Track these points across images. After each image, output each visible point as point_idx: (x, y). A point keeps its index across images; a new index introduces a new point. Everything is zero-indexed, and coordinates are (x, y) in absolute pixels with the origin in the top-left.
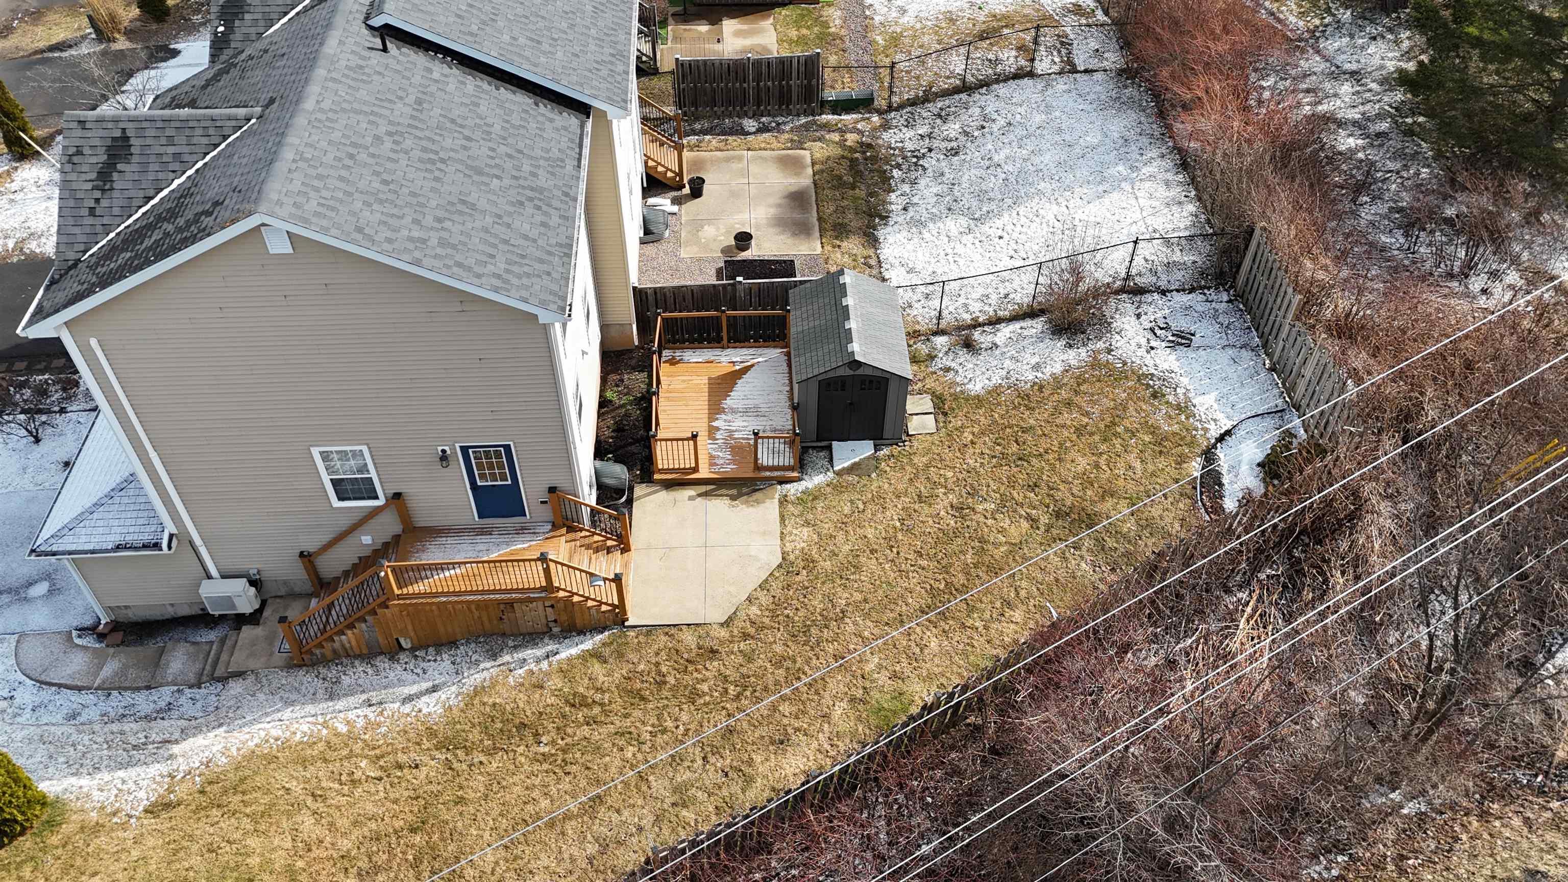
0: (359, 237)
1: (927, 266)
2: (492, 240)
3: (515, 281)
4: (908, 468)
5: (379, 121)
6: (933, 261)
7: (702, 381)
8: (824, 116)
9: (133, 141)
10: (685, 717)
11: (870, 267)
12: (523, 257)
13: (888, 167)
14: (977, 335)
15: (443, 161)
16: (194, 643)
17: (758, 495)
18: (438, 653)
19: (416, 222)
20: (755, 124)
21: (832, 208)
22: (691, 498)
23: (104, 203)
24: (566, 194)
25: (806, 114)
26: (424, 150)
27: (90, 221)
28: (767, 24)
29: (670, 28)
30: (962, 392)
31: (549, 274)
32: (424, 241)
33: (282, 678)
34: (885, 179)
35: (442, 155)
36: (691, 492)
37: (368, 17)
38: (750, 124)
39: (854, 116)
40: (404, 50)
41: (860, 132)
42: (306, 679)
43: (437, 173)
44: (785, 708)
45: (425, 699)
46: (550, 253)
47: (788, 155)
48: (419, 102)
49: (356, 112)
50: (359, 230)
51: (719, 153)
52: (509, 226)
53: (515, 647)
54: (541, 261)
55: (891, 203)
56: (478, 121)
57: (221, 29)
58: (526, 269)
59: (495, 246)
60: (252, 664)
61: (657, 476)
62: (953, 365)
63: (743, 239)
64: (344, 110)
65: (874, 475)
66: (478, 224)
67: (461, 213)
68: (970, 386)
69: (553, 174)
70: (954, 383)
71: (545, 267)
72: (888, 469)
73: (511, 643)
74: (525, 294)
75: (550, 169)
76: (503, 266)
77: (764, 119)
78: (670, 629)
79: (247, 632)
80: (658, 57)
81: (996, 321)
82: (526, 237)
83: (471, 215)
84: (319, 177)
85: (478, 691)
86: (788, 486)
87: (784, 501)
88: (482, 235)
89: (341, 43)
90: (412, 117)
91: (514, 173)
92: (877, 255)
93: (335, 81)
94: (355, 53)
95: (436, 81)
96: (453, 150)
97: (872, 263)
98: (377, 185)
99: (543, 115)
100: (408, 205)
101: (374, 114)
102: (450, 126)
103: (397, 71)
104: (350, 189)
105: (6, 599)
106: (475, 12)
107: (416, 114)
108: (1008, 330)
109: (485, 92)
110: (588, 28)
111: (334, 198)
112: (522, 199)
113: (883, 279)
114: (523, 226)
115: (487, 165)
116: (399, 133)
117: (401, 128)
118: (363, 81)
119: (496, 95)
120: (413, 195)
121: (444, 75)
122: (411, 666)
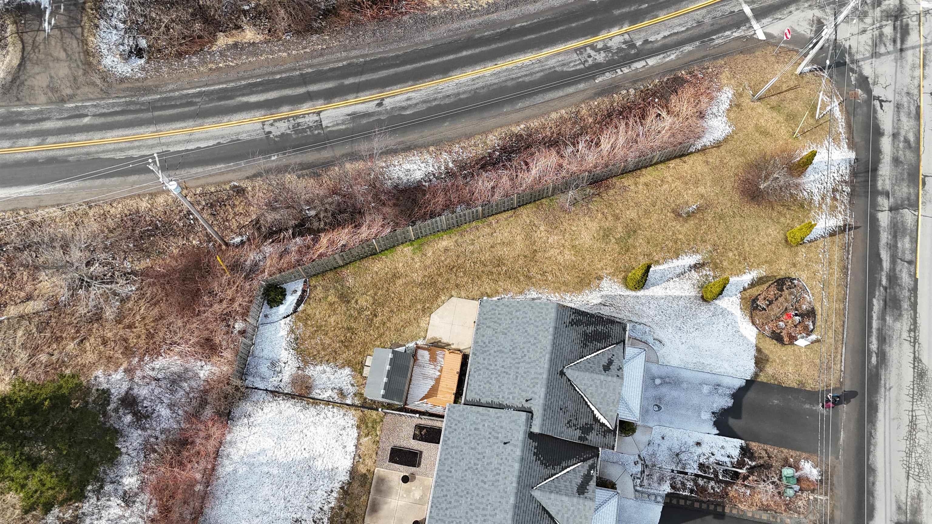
1: (338, 447)
2: (499, 321)
5: (528, 361)
11: (359, 455)
15: (510, 351)
17: (432, 341)
30: (352, 371)
34: (332, 518)
35: (510, 353)
36: (453, 346)
37: (532, 417)
40: (521, 404)
43: (512, 344)
52: (494, 330)
55: (336, 498)
57: (592, 472)
61: (461, 355)
62: (350, 386)
64: (538, 360)
66: (502, 327)
67: (506, 329)
69: (479, 363)
70: (354, 377)
71: (485, 317)
76: (497, 312)
78: (468, 298)
81: (328, 402)
82: (489, 327)
83: (504, 329)
84: (543, 324)
86: (422, 343)
87: (425, 338)
88: (501, 322)
89: (540, 397)
90: (518, 368)
91: (490, 357)
92: (353, 464)
93: (540, 374)
94: (536, 393)
95: (511, 393)
96: (507, 358)
97: (357, 458)
98: (528, 329)
99: (478, 394)
100: (520, 325)
101: (529, 363)
102: (507, 370)
103: (523, 391)
104: (535, 324)
105: (667, 380)
106: (496, 435)
107: (518, 371)
108: (325, 396)
109: (496, 396)
110: (456, 453)
111: (539, 317)
112: (489, 345)
113: (356, 446)
114: (489, 332)
115: (497, 356)
116: (522, 357)
117: (522, 360)
118: (532, 379)
119: (493, 397)
120: (519, 330)
121: (509, 398)
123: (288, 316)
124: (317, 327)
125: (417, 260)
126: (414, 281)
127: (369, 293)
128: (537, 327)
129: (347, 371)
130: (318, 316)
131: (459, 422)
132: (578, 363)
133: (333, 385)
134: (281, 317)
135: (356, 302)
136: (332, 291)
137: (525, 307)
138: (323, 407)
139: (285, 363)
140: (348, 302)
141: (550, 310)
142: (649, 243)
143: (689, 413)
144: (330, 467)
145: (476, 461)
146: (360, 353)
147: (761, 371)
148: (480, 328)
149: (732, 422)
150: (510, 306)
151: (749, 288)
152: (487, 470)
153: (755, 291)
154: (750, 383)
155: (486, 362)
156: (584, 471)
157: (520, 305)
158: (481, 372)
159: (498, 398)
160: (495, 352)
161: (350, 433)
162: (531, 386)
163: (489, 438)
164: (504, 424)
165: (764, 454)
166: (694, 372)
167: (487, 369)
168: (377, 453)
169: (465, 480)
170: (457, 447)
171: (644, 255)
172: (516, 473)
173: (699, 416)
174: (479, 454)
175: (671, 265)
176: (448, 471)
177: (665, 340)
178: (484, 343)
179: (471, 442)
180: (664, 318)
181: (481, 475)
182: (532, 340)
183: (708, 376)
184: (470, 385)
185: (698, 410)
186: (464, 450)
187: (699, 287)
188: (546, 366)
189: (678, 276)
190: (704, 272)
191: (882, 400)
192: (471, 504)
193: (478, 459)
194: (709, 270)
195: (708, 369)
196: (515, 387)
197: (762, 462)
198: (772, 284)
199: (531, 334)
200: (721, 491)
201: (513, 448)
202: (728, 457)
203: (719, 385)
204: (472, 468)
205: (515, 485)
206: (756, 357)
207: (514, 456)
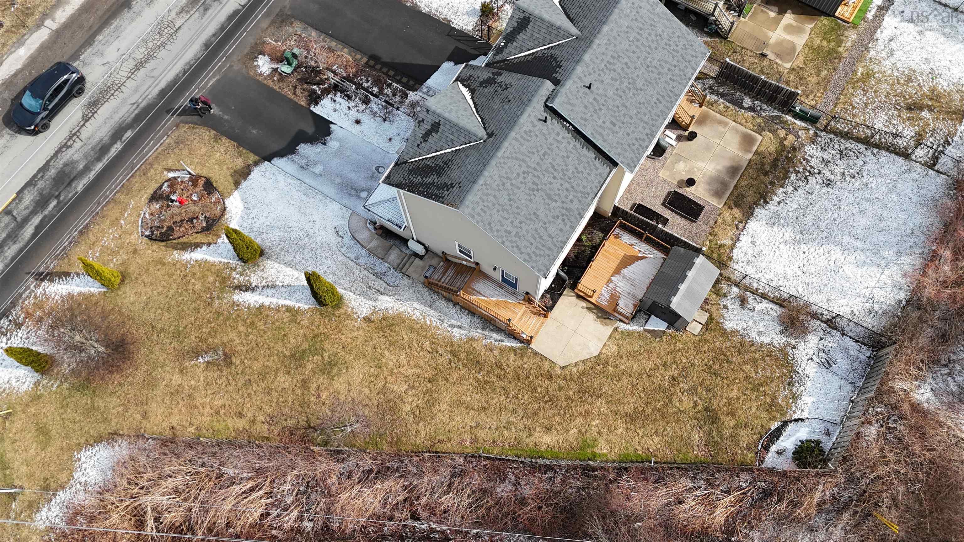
0: (488, 227)
1: (761, 245)
2: (536, 236)
3: (534, 258)
4: (672, 345)
5: (524, 165)
6: (766, 244)
7: (621, 253)
8: (787, 116)
9: (441, 127)
10: (526, 397)
11: (737, 228)
12: (543, 246)
13: (792, 170)
14: (750, 298)
15: (538, 190)
16: (401, 251)
17: (608, 321)
18: (468, 314)
19: (512, 222)
20: (750, 103)
21: (746, 183)
22: (583, 307)
23: (423, 144)
24: (580, 214)
25: (779, 110)
26: (534, 183)
27: (416, 148)
29: (755, 5)
30: (722, 323)
31: (549, 256)
32: (510, 232)
33: (420, 288)
34: (786, 177)
35: (539, 187)
36: (584, 304)
37: (547, 100)
38: (747, 102)
39: (803, 124)
40: (554, 120)
41: (798, 137)
42: (426, 293)
43: (532, 197)
44: (557, 418)
45: (456, 329)
46: (555, 245)
47: (750, 135)
48: (544, 154)
49: (517, 159)
50: (490, 224)
51: (718, 115)
52: (546, 229)
53: (492, 330)
54: (550, 249)
55: (776, 194)
56: (564, 167)
57: (502, 44)
58: (542, 253)
59: (535, 239)
60: (414, 275)
61: (576, 291)
62: (730, 307)
63: (691, 182)
64: (512, 157)
65: (657, 340)
66: (536, 226)
67: (531, 219)
68: (727, 323)
69: (580, 201)
70: (722, 316)
71: (550, 253)
72: (665, 340)
73: (491, 327)
74: (534, 265)
75: (580, 199)
76: (533, 249)
77: (756, 102)
78: (543, 358)
79: (417, 261)
80: (733, 30)
81: (764, 296)
82: (550, 236)
83: (535, 221)
84: (487, 195)
85: (472, 339)
86: (622, 324)
87: (616, 329)
88: (534, 232)
89: (529, 115)
90: (538, 164)
91: (564, 200)
92: (746, 223)
93: (516, 140)
94: (532, 122)
95: (558, 141)
96: (545, 185)
97: (741, 226)
98: (506, 201)
99: (595, 165)
100: (513, 213)
101: (523, 161)
102: (551, 169)
103: (544, 135)
104: (495, 202)
105: (353, 192)
106: (595, 103)
107: (540, 161)
108: (765, 305)
109: (576, 149)
110: (645, 115)
111: (488, 207)
112: (560, 215)
113: (738, 239)
114: (552, 229)
115: (555, 194)
116: (528, 173)
117: (530, 170)
118: (528, 141)
119: (580, 151)
120: (518, 208)
121: (563, 138)
122: (458, 312)
123: (796, 420)
124: (758, 391)
125: (594, 430)
126: (607, 403)
127: (674, 409)
128: (495, 196)
129: (729, 326)
130: (754, 405)
131: (629, 145)
132: (466, 144)
133: (751, 314)
134: (807, 423)
135: (696, 405)
136: (727, 432)
137: (498, 231)
138: (770, 294)
139: (812, 359)
140: (706, 409)
141: (471, 206)
142: (284, 335)
143: (349, 153)
144: (775, 227)
145: (627, 91)
146: (706, 341)
147: (249, 165)
148: (561, 242)
149: (310, 129)
150: (514, 245)
151: (204, 244)
152: (619, 74)
153: (200, 238)
154: (269, 158)
155: (571, 197)
156: (511, 47)
157: (502, 237)
158: (581, 188)
159: (575, 146)
160: (556, 201)
161: (742, 255)
162: (532, 134)
163: (603, 105)
164: (581, 109)
165: (298, 91)
166: (321, 189)
167: (573, 187)
168: (716, 222)
169: (646, 80)
170: (642, 120)
171: (299, 324)
172: (590, 51)
173: (341, 146)
174: (621, 97)
175: (274, 301)
176: (660, 103)
177: (331, 231)
178: (563, 220)
179: (624, 115)
180: (319, 251)
181: (627, 74)
182: (508, 185)
183: (307, 180)
184: (599, 182)
185: (339, 153)
186: (635, 112)
187: (258, 266)
188: (506, 144)
189: (274, 286)
190: (241, 279)
191: (150, 97)
192: (649, 54)
193: (624, 92)
194: (234, 278)
195: (304, 187)
196: (551, 145)
197: (305, 86)
198: (175, 239)
199: (505, 193)
200: (360, 76)
201: (583, 78)
202: (335, 101)
203: (302, 167)
204: (634, 88)
205: (597, 41)
206: (245, 179)
207: (586, 69)
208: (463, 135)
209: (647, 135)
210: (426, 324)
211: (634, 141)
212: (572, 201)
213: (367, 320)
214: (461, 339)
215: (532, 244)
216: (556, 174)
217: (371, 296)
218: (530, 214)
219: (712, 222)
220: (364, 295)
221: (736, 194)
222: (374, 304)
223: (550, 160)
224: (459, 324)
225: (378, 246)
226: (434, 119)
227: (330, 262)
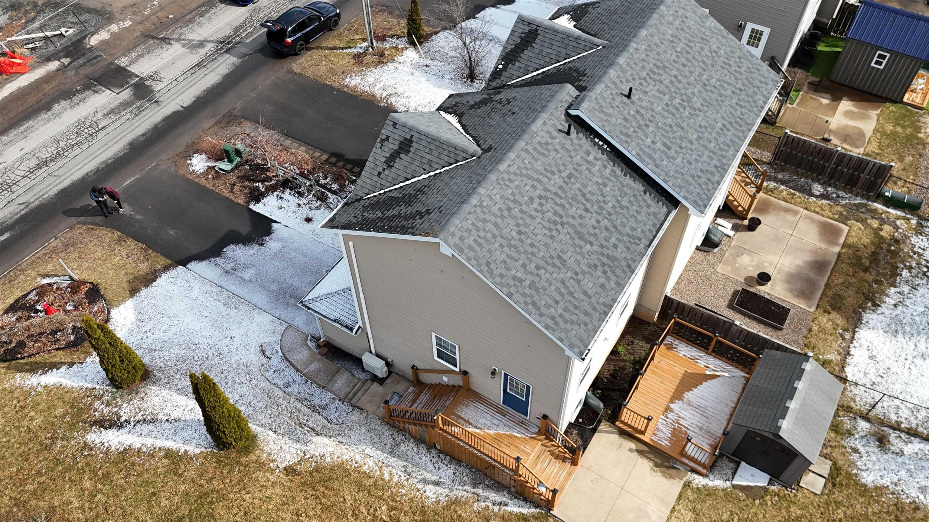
0: (485, 268)
1: (886, 360)
2: (563, 290)
3: (562, 325)
4: (783, 511)
5: (539, 186)
6: (893, 358)
7: (680, 370)
8: (875, 204)
9: (414, 144)
11: (844, 339)
12: (576, 307)
13: (902, 266)
14: (893, 436)
15: (562, 224)
16: (353, 375)
17: (673, 471)
18: (450, 462)
19: (524, 266)
20: (822, 190)
21: (841, 280)
23: (387, 172)
24: (629, 266)
25: (863, 197)
26: (555, 213)
27: (376, 178)
28: (874, 113)
29: (801, 93)
30: (856, 475)
31: (586, 324)
32: (521, 281)
33: (377, 425)
34: (895, 273)
35: (564, 220)
36: (632, 445)
37: (569, 107)
38: (817, 189)
39: (899, 213)
40: (581, 135)
41: (897, 228)
42: (386, 433)
43: (554, 233)
45: (431, 486)
46: (595, 309)
47: (832, 224)
48: (569, 177)
49: (529, 177)
50: (488, 264)
51: (783, 203)
52: (579, 282)
53: (488, 486)
54: (586, 314)
55: (887, 295)
56: (600, 198)
57: (501, 66)
58: (574, 318)
59: (562, 295)
60: (369, 408)
61: (618, 423)
62: (862, 449)
63: (764, 278)
64: (521, 174)
65: (757, 502)
66: (561, 276)
67: (554, 265)
68: (864, 474)
69: (628, 248)
70: (853, 464)
71: (587, 319)
72: (769, 503)
73: (487, 482)
74: (563, 335)
75: (628, 244)
76: (560, 311)
77: (829, 189)
79: (375, 386)
80: (781, 114)
81: (912, 433)
82: (585, 293)
83: (559, 268)
84: (484, 221)
85: (457, 502)
86: (696, 476)
87: (687, 485)
88: (559, 285)
89: (545, 123)
90: (561, 187)
91: (603, 242)
92: (854, 332)
93: (527, 151)
94: (548, 132)
95: (588, 162)
96: (573, 217)
97: (848, 336)
98: (514, 233)
99: (645, 201)
100: (525, 252)
101: (538, 180)
102: (580, 198)
103: (568, 151)
104: (497, 233)
105: (292, 301)
106: (638, 117)
107: (563, 184)
109: (616, 176)
110: (710, 142)
111: (485, 238)
112: (598, 264)
113: (848, 354)
114: (588, 284)
115: (589, 233)
116: (546, 198)
117: (548, 194)
118: (544, 155)
119: (622, 180)
120: (532, 245)
121: (596, 159)
122: (434, 460)
128: (496, 225)
129: (868, 479)
131: (693, 177)
132: (451, 164)
133: (900, 460)
137: (501, 276)
141: (458, 233)
143: (293, 254)
145: (681, 110)
147: (156, 271)
148: (604, 304)
149: (244, 228)
150: (529, 300)
151: (64, 363)
152: (667, 87)
153: (60, 356)
154: (184, 263)
155: (613, 240)
156: (512, 69)
157: (508, 286)
158: (627, 229)
159: (613, 171)
160: (591, 244)
161: (861, 375)
162: (550, 147)
163: (650, 121)
164: (619, 121)
165: (237, 188)
166: (248, 298)
167: (615, 227)
169: (704, 100)
170: (706, 148)
172: (625, 54)
173: (283, 247)
174: (673, 115)
175: (149, 442)
178: (605, 272)
179: (681, 138)
180: (232, 374)
181: (679, 89)
182: (516, 212)
183: (232, 288)
184: (654, 225)
185: (279, 255)
186: (695, 136)
187: (137, 393)
188: (512, 155)
189: (154, 421)
190: (106, 411)
193: (677, 109)
194: (95, 410)
195: (225, 295)
196: (579, 165)
197: (247, 183)
198: (23, 358)
199: (512, 222)
201: (619, 84)
202: (281, 198)
203: (227, 272)
204: (690, 107)
205: (633, 45)
206: (147, 286)
207: (621, 74)
208: (446, 152)
209: (716, 167)
210: (383, 479)
211: (699, 173)
212: (615, 246)
213: (290, 471)
214: (438, 502)
215: (557, 302)
216: (588, 205)
217: (301, 437)
218: (552, 257)
219: (805, 331)
220: (290, 435)
221: (830, 293)
222: (304, 448)
223: (578, 185)
224: (435, 478)
225: (319, 371)
226: (403, 135)
227: (245, 389)
